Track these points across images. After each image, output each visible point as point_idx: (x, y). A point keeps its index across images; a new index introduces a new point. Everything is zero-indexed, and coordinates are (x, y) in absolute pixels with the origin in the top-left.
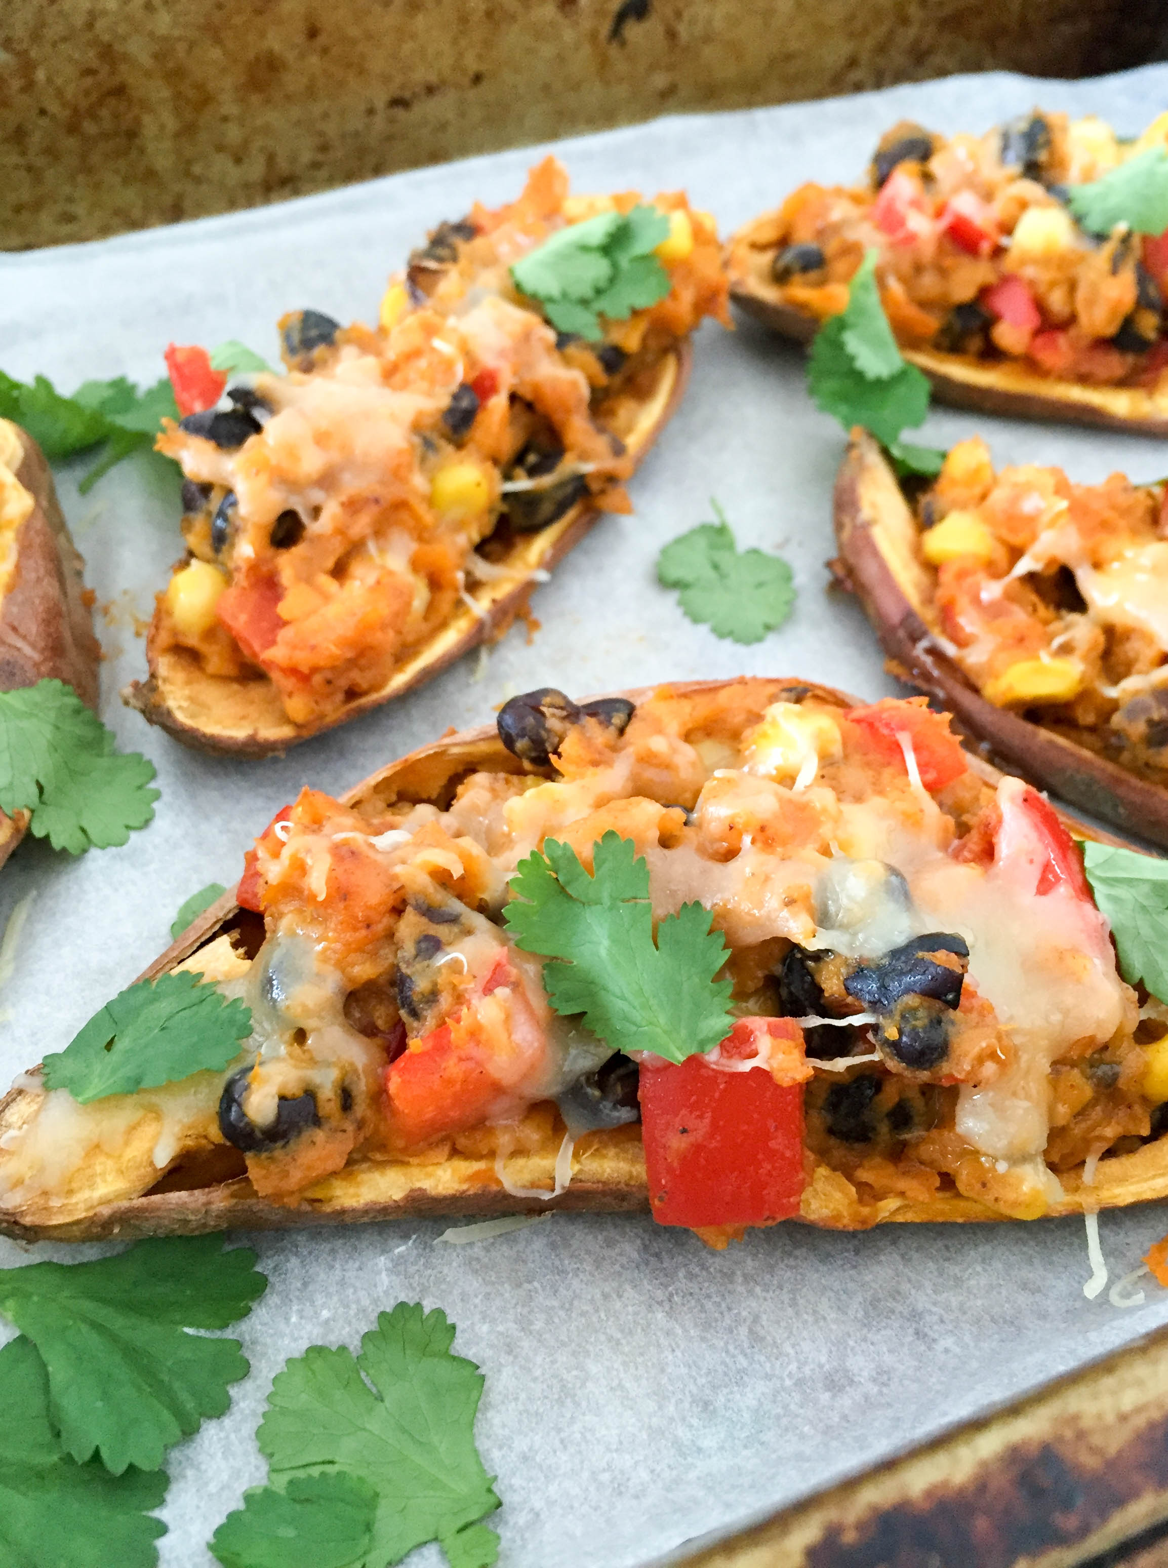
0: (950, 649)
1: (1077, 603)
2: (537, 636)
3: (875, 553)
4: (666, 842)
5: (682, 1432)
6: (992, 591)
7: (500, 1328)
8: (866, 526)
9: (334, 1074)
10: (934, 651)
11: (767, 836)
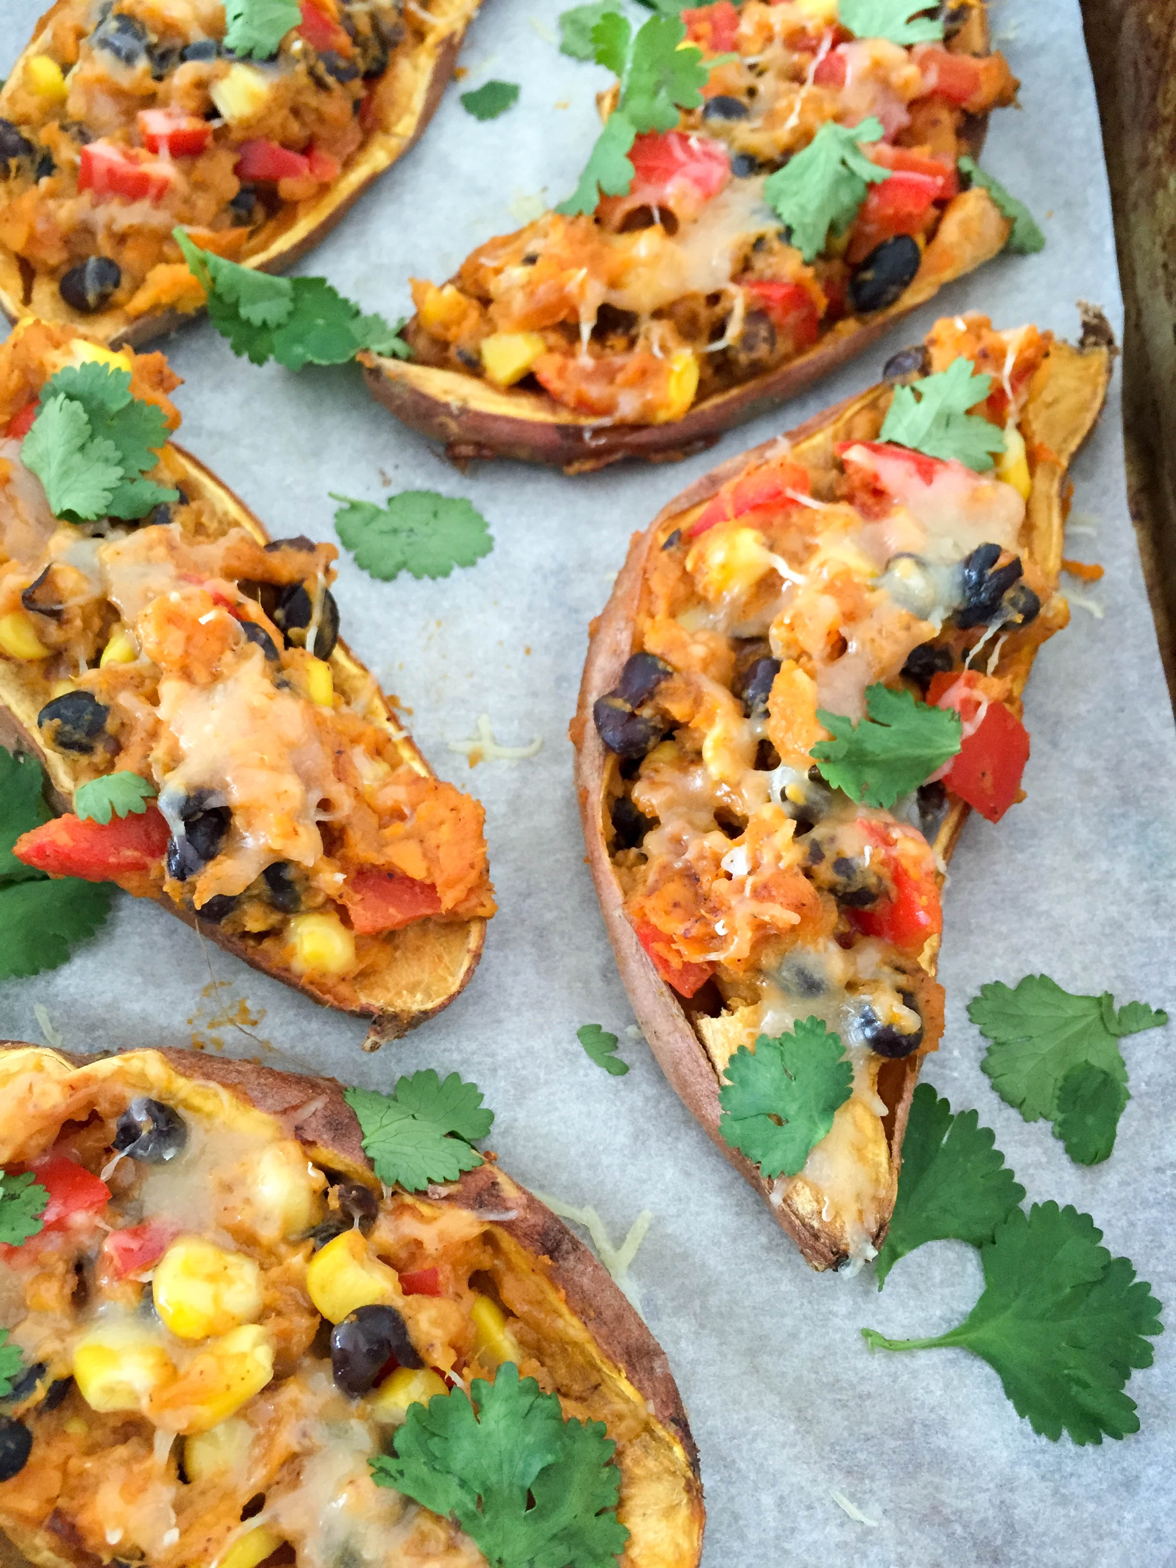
0: (606, 421)
1: (630, 317)
3: (495, 418)
5: (1093, 876)
6: (585, 361)
7: (1001, 952)
9: (887, 970)
10: (598, 432)
11: (850, 617)
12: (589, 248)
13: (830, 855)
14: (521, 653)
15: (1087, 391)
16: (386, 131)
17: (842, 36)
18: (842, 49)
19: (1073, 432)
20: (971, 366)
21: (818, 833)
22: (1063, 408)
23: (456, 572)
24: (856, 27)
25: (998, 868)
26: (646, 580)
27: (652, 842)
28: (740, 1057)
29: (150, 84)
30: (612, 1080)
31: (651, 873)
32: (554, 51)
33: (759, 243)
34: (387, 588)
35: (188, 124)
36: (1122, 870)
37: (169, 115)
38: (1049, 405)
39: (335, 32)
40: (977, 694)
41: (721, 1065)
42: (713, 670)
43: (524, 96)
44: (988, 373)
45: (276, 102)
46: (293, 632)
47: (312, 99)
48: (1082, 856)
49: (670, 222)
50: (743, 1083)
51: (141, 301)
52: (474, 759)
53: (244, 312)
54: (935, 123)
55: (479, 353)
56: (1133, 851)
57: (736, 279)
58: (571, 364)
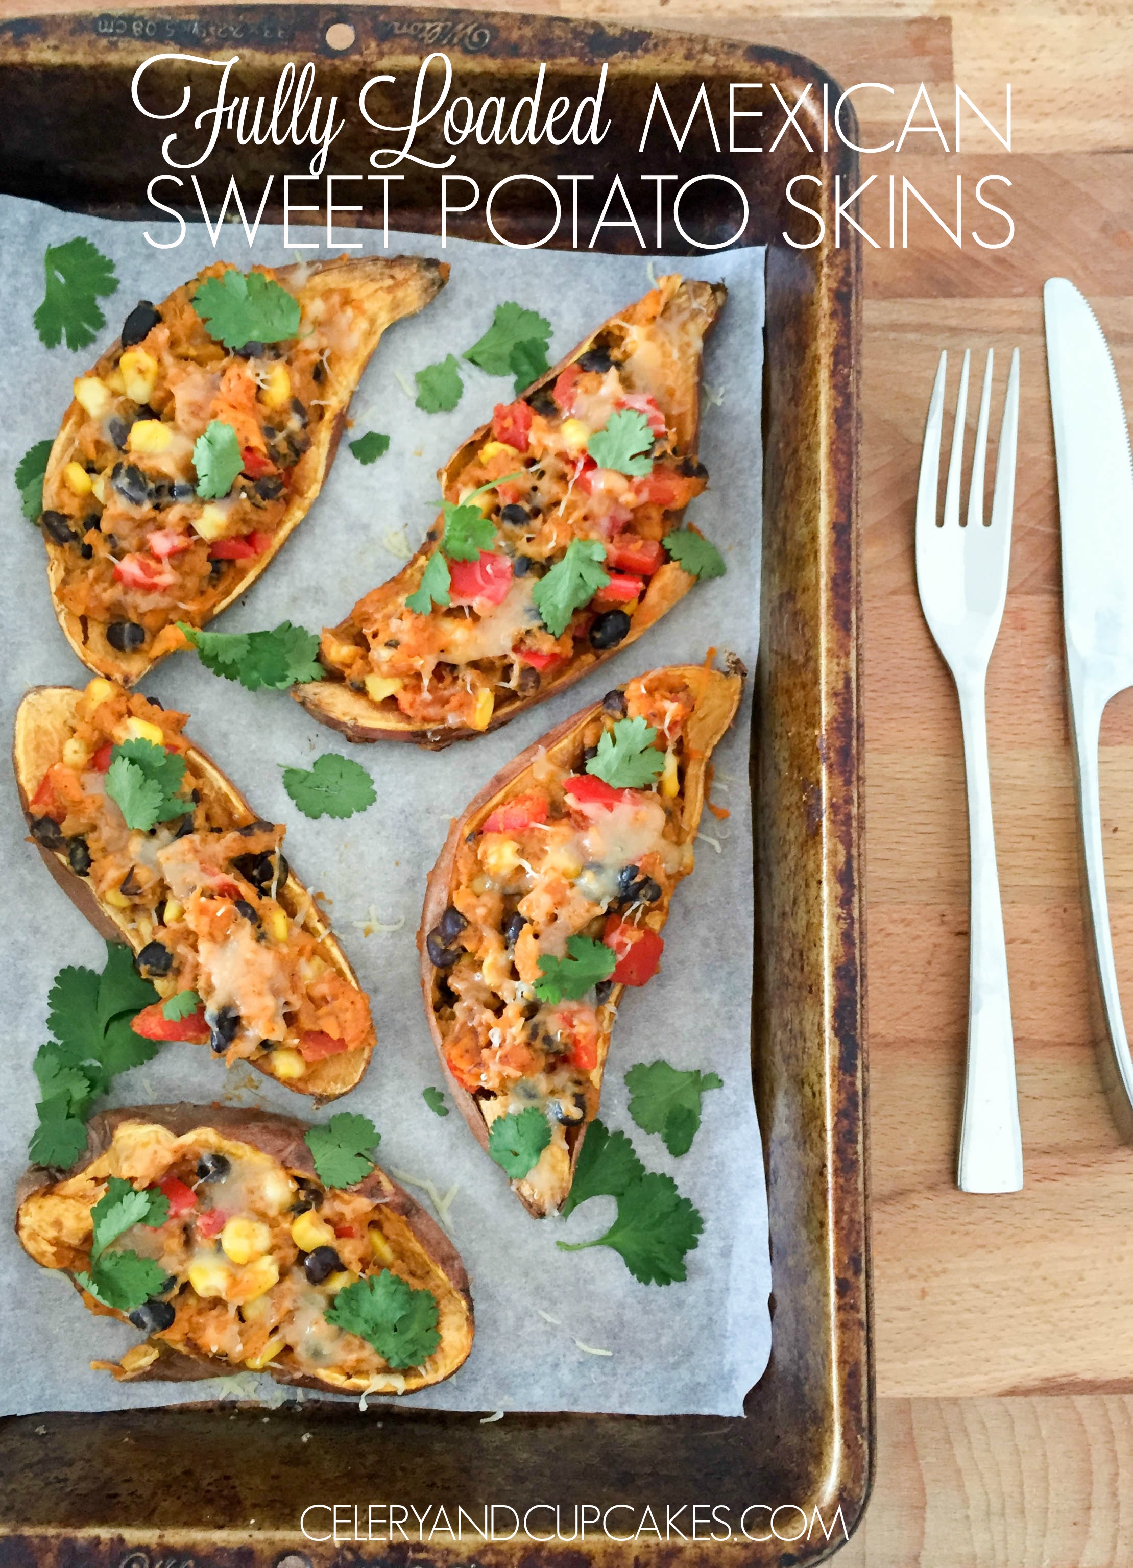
0: (440, 727)
1: (454, 667)
2: (327, 897)
3: (374, 730)
4: (536, 936)
5: (700, 1002)
6: (426, 696)
7: (645, 1046)
8: (356, 726)
9: (570, 1084)
10: (435, 733)
11: (558, 904)
12: (426, 635)
13: (541, 1033)
14: (393, 866)
15: (727, 705)
16: (301, 493)
17: (591, 464)
18: (589, 475)
19: (716, 733)
20: (645, 723)
21: (538, 1018)
22: (710, 720)
23: (355, 815)
24: (598, 459)
25: (650, 997)
26: (456, 862)
27: (458, 1008)
28: (499, 1121)
29: (153, 514)
30: (440, 1119)
31: (457, 1026)
32: (413, 403)
33: (528, 632)
34: (316, 823)
35: (180, 542)
36: (716, 998)
37: (166, 536)
38: (701, 720)
39: (266, 464)
40: (626, 940)
41: (490, 1124)
42: (490, 921)
43: (392, 446)
44: (657, 726)
45: (232, 522)
46: (264, 884)
47: (254, 516)
48: (696, 990)
49: (476, 618)
50: (499, 1134)
51: (158, 649)
52: (367, 932)
53: (220, 659)
54: (649, 518)
55: (364, 683)
56: (722, 987)
57: (516, 649)
58: (418, 699)
